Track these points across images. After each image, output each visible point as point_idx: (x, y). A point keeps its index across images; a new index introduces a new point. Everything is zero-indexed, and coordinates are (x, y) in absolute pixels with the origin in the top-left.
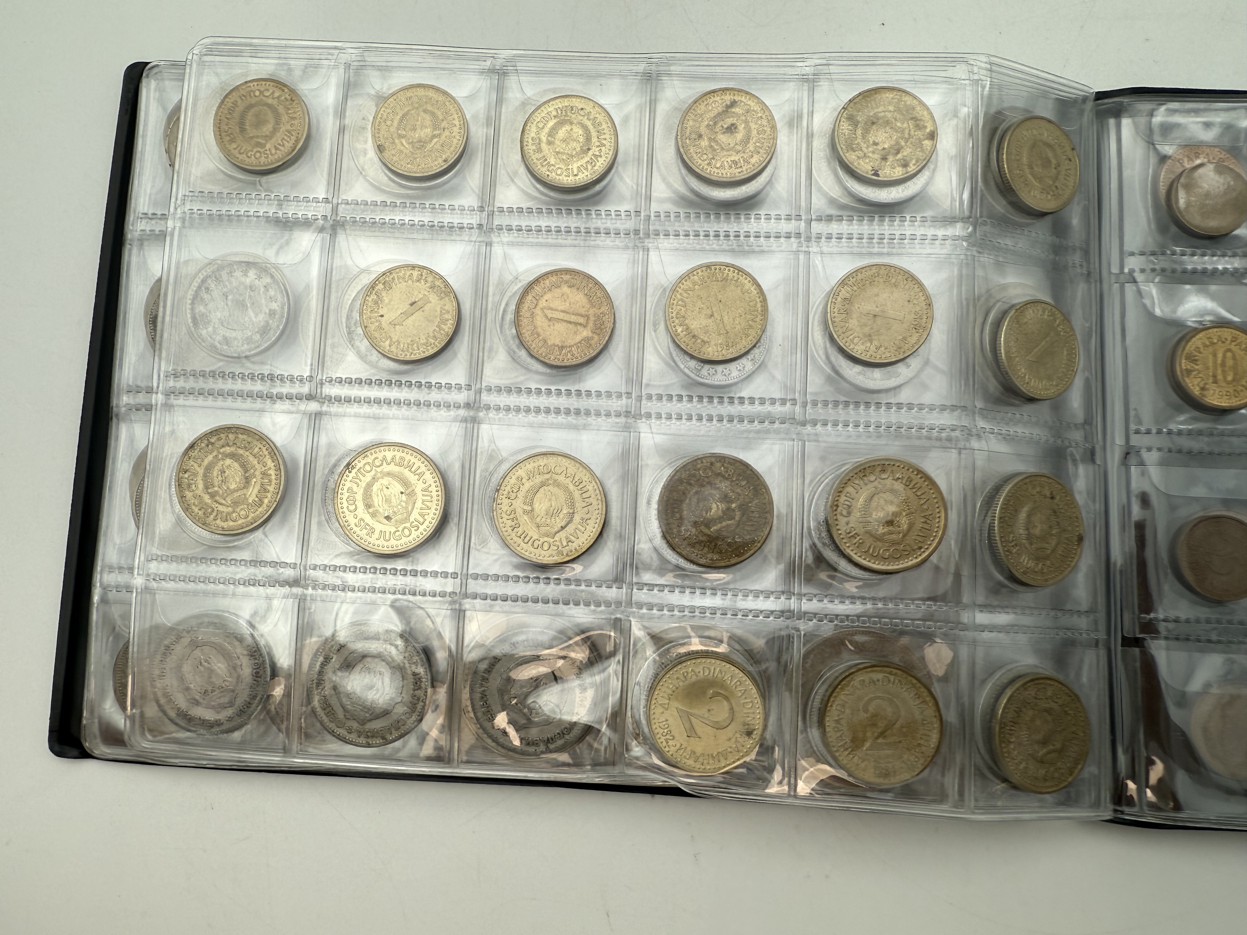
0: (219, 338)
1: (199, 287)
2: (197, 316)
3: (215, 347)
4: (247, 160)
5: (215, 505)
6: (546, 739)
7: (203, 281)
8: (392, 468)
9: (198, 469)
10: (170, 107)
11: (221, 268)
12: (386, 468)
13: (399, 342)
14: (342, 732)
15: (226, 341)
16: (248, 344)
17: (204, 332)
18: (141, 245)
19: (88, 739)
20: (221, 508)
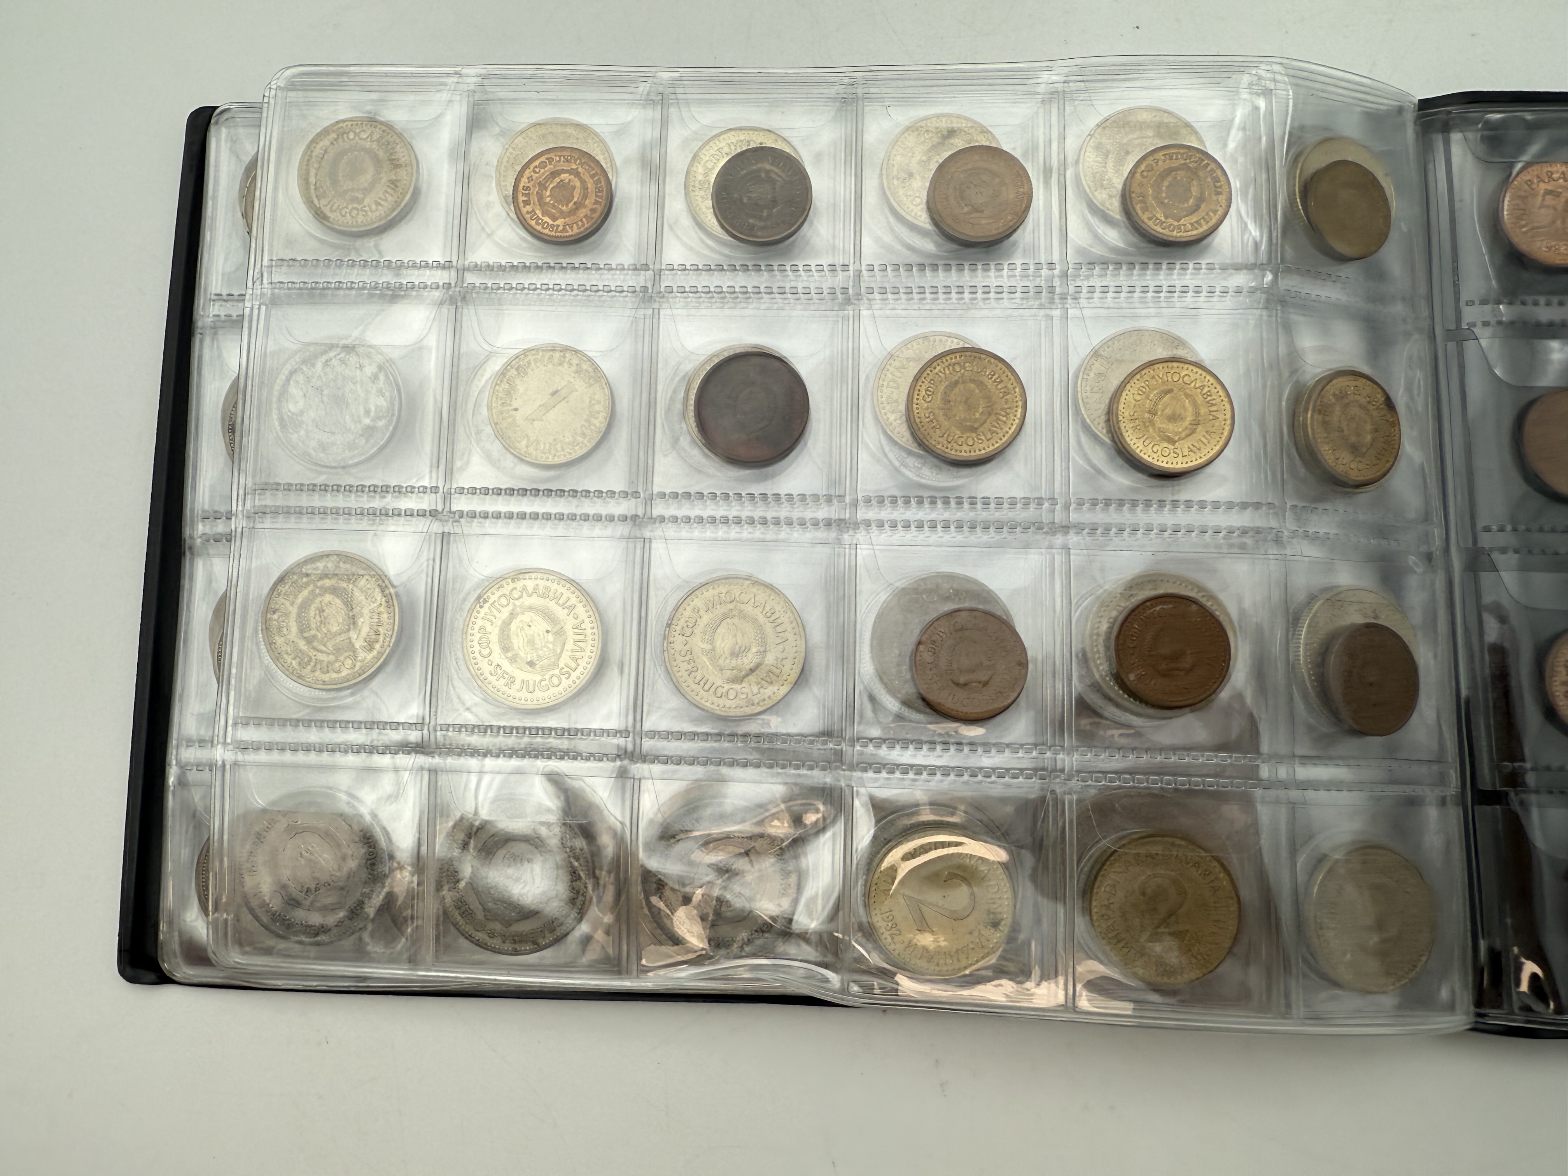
3: (309, 455)
4: (341, 219)
5: (312, 653)
8: (534, 601)
9: (290, 608)
12: (528, 601)
13: (538, 443)
15: (323, 447)
17: (294, 437)
19: (166, 958)
20: (321, 656)
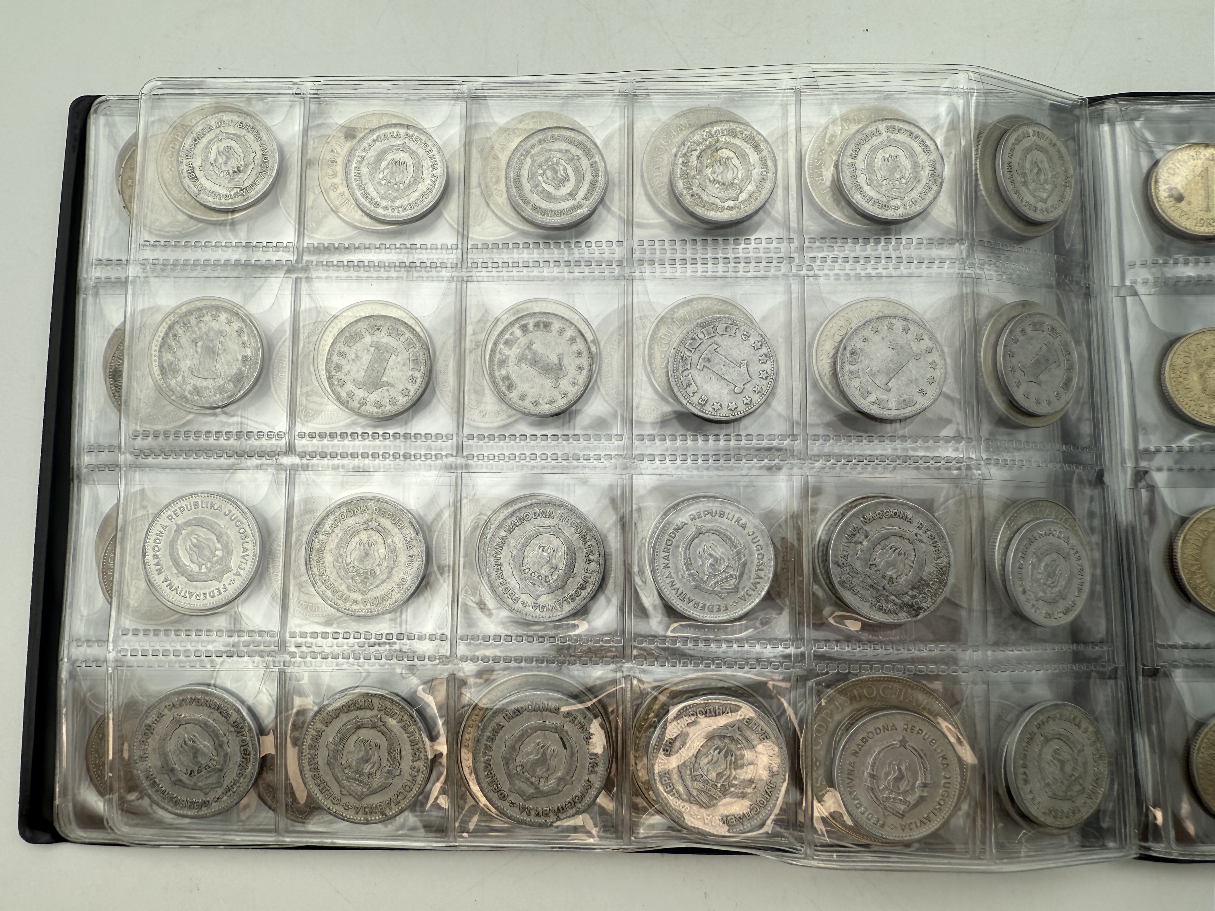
0: (189, 388)
1: (167, 334)
2: (165, 365)
6: (556, 808)
7: (170, 328)
10: (121, 145)
11: (190, 313)
14: (338, 809)
16: (220, 393)
18: (96, 294)
